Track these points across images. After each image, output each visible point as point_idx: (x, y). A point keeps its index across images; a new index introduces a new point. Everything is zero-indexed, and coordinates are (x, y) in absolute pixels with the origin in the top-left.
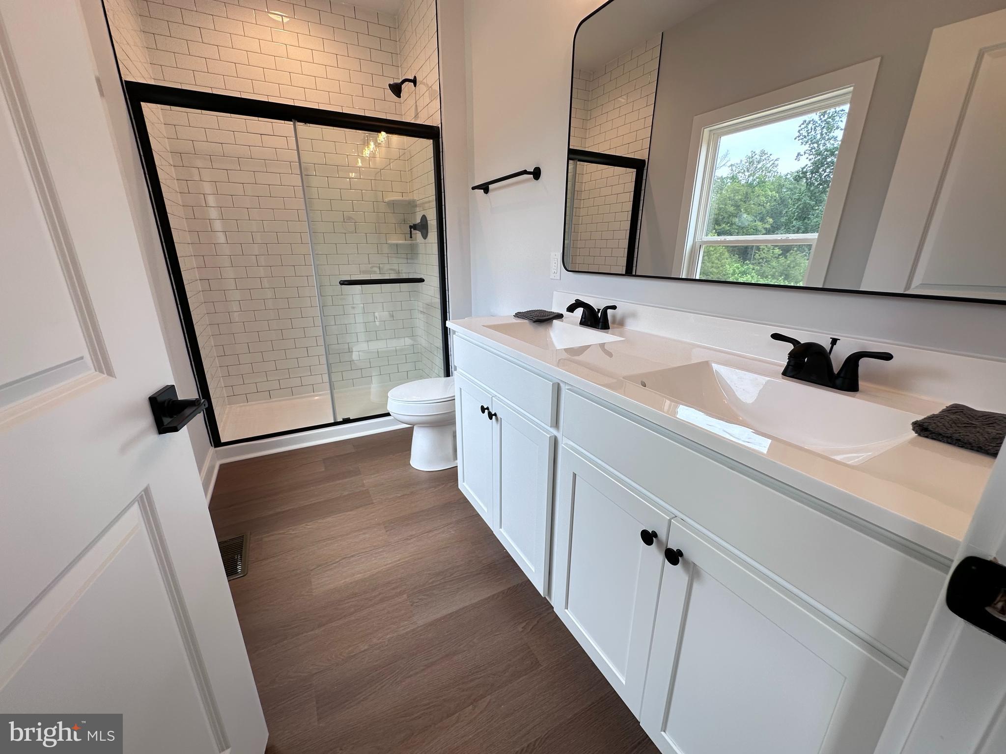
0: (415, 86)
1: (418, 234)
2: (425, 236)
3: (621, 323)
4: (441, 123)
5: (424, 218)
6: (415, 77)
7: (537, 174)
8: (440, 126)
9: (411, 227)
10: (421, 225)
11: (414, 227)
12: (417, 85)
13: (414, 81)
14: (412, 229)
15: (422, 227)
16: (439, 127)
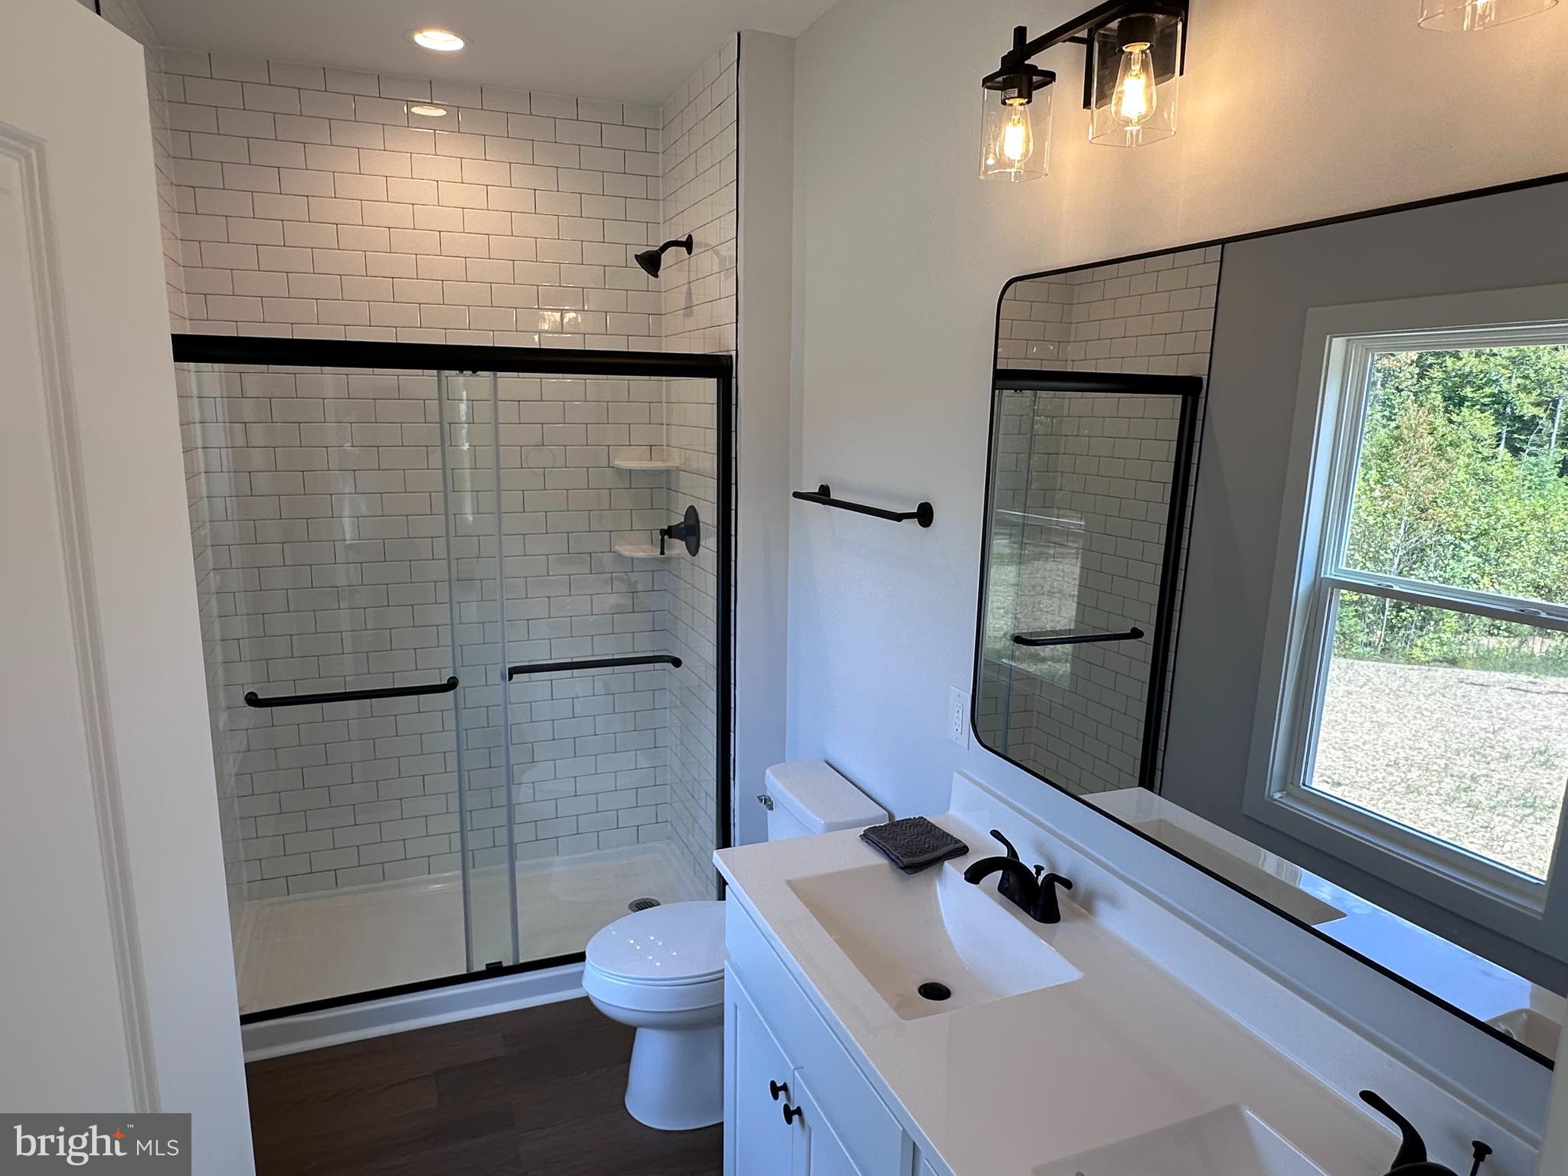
0: (690, 252)
1: (678, 547)
2: (694, 549)
3: (1087, 904)
4: (737, 350)
5: (692, 512)
6: (690, 237)
7: (925, 515)
8: (734, 354)
9: (663, 532)
10: (686, 526)
11: (669, 532)
12: (695, 251)
13: (688, 244)
14: (666, 537)
15: (688, 531)
16: (731, 356)
